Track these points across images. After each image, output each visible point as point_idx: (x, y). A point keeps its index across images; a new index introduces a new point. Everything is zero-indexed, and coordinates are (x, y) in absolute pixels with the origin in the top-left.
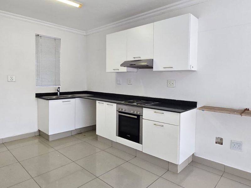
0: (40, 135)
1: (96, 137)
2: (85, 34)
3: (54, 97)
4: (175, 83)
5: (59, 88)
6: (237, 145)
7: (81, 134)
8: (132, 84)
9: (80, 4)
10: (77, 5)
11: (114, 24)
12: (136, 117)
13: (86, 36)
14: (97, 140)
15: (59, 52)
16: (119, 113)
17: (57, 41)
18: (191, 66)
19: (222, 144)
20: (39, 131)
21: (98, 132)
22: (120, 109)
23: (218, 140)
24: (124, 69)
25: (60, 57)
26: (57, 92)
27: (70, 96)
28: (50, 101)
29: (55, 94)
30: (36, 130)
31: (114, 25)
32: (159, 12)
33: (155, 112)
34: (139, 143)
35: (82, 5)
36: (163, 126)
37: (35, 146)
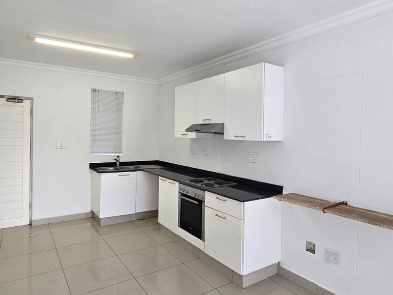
0: (93, 217)
1: (159, 227)
2: (158, 83)
3: (112, 168)
4: (257, 157)
5: (118, 156)
6: (332, 257)
7: (143, 220)
8: (207, 155)
9: (134, 54)
10: (131, 56)
11: (190, 71)
12: (197, 203)
13: (159, 85)
14: (160, 230)
15: (122, 109)
16: (181, 195)
17: (119, 95)
18: (266, 135)
19: (314, 253)
20: (92, 212)
21: (160, 220)
22: (182, 191)
23: (311, 246)
24: (193, 135)
25: (122, 116)
26: (116, 161)
27: (132, 167)
28: (102, 174)
29: (113, 164)
30: (88, 210)
31: (192, 72)
32: (238, 56)
33: (218, 198)
34: (201, 239)
35: (136, 55)
36: (225, 218)
37: (86, 231)
